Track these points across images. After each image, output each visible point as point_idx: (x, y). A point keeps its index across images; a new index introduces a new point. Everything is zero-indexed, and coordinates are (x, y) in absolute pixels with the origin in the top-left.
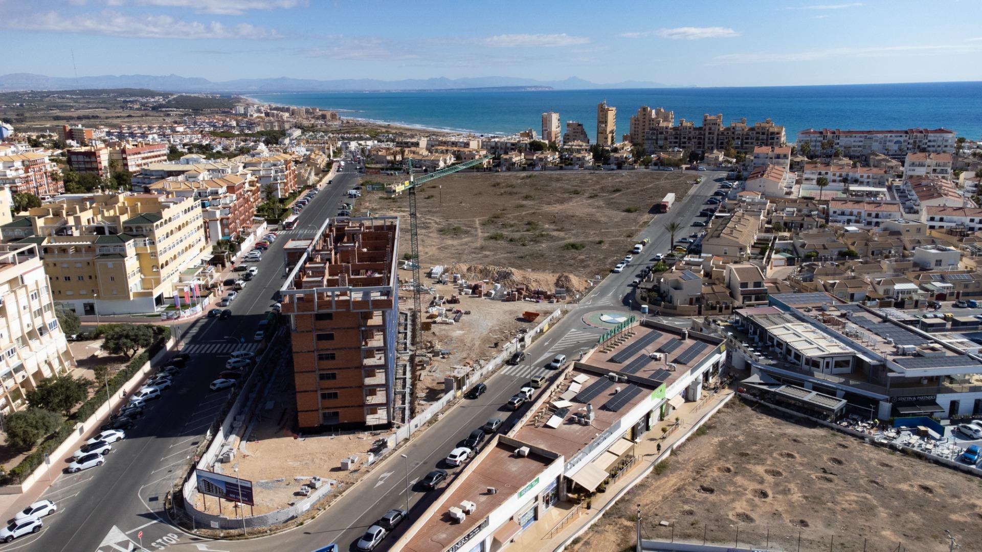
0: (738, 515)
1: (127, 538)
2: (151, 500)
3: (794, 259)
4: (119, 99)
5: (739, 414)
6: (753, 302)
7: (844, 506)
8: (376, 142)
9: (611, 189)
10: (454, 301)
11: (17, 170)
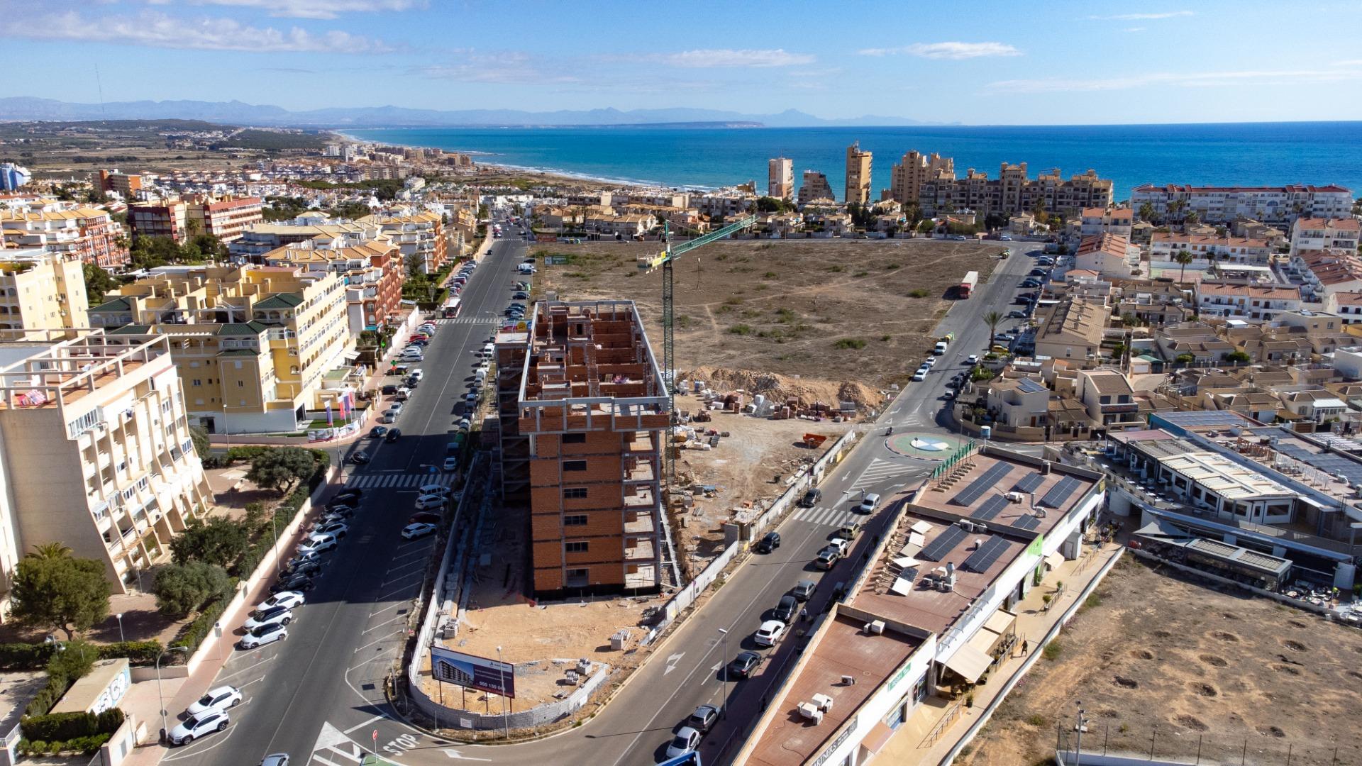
0: (1181, 719)
1: (348, 740)
2: (366, 687)
3: (1161, 364)
4: (162, 134)
5: (1137, 578)
6: (1118, 423)
7: (1324, 708)
8: (531, 197)
9: (883, 265)
10: (702, 418)
11: (70, 231)
